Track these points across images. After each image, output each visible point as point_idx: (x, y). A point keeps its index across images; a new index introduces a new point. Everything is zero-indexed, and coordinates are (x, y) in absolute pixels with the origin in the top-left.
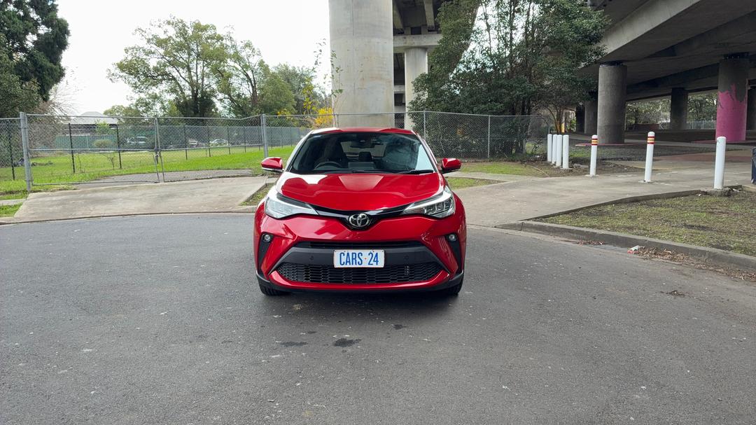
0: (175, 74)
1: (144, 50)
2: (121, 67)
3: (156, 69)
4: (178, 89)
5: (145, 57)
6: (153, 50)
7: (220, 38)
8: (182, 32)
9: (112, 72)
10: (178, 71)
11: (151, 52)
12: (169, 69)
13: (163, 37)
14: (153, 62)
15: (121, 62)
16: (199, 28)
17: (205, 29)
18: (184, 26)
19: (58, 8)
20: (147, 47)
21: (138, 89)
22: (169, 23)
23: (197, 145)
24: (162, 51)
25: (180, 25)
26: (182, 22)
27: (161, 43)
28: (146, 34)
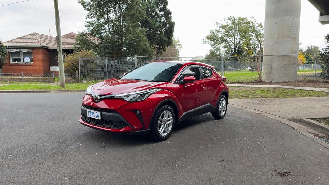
0: (228, 40)
1: (217, 31)
2: (208, 38)
3: (221, 38)
4: (228, 45)
5: (217, 33)
6: (220, 30)
7: (249, 23)
8: (234, 22)
9: (204, 40)
10: (229, 38)
11: (220, 31)
12: (226, 38)
13: (225, 24)
14: (220, 35)
15: (208, 36)
16: (240, 19)
17: (242, 20)
18: (235, 19)
19: (172, 18)
20: (218, 29)
21: (213, 47)
22: (229, 19)
23: (233, 70)
24: (224, 30)
25: (233, 19)
26: (234, 17)
27: (224, 27)
28: (219, 24)
